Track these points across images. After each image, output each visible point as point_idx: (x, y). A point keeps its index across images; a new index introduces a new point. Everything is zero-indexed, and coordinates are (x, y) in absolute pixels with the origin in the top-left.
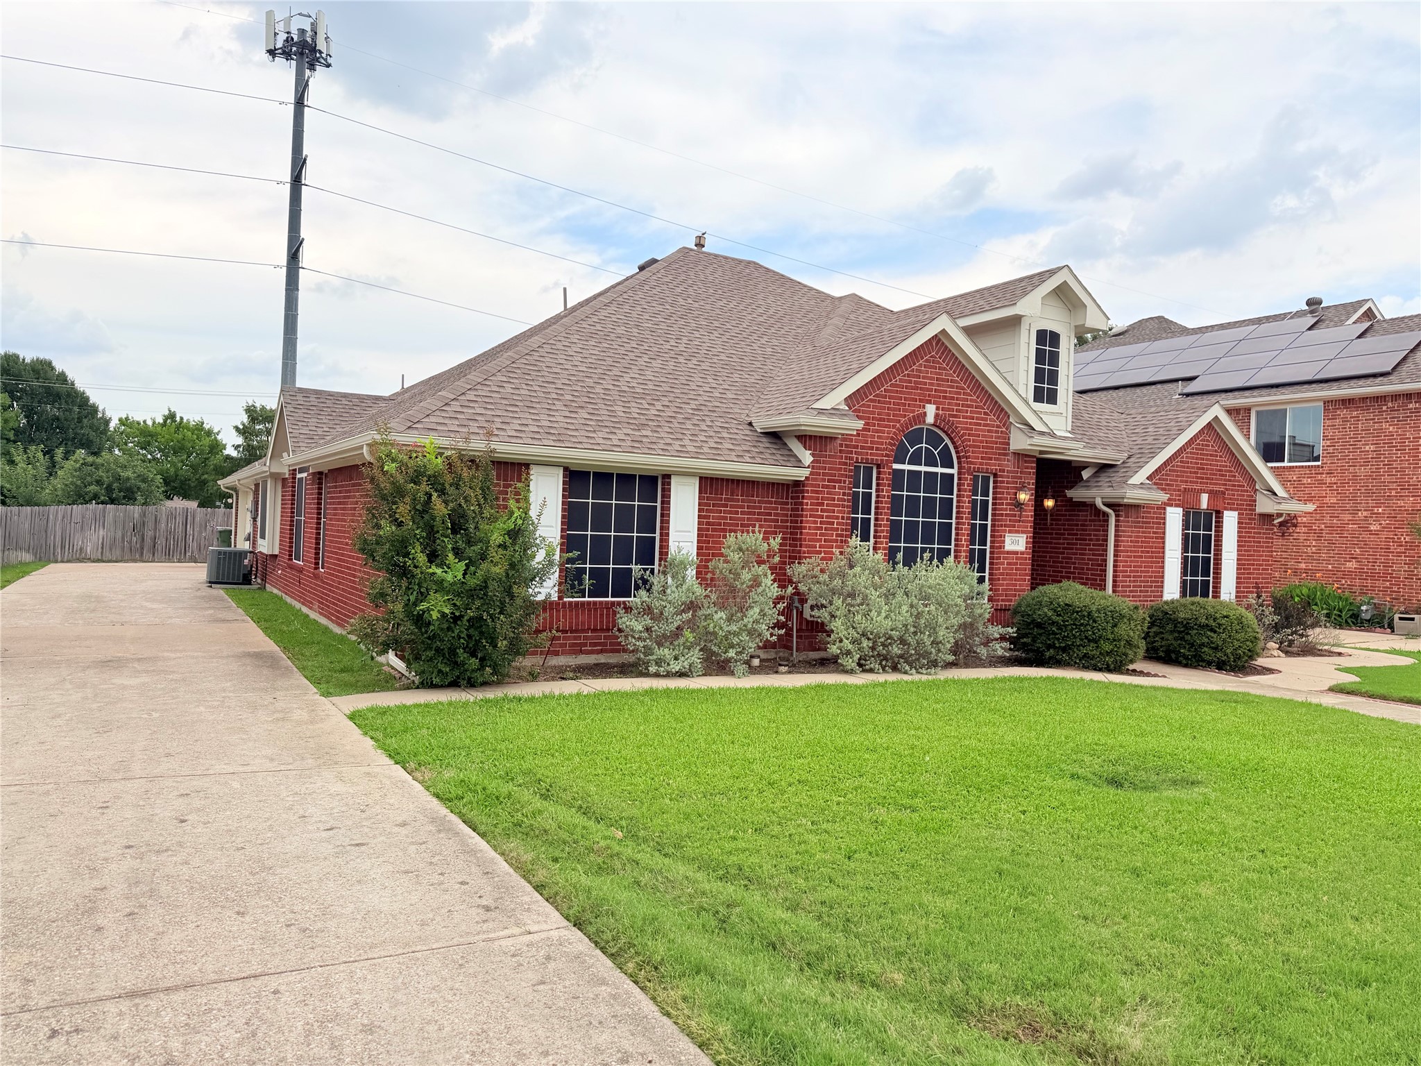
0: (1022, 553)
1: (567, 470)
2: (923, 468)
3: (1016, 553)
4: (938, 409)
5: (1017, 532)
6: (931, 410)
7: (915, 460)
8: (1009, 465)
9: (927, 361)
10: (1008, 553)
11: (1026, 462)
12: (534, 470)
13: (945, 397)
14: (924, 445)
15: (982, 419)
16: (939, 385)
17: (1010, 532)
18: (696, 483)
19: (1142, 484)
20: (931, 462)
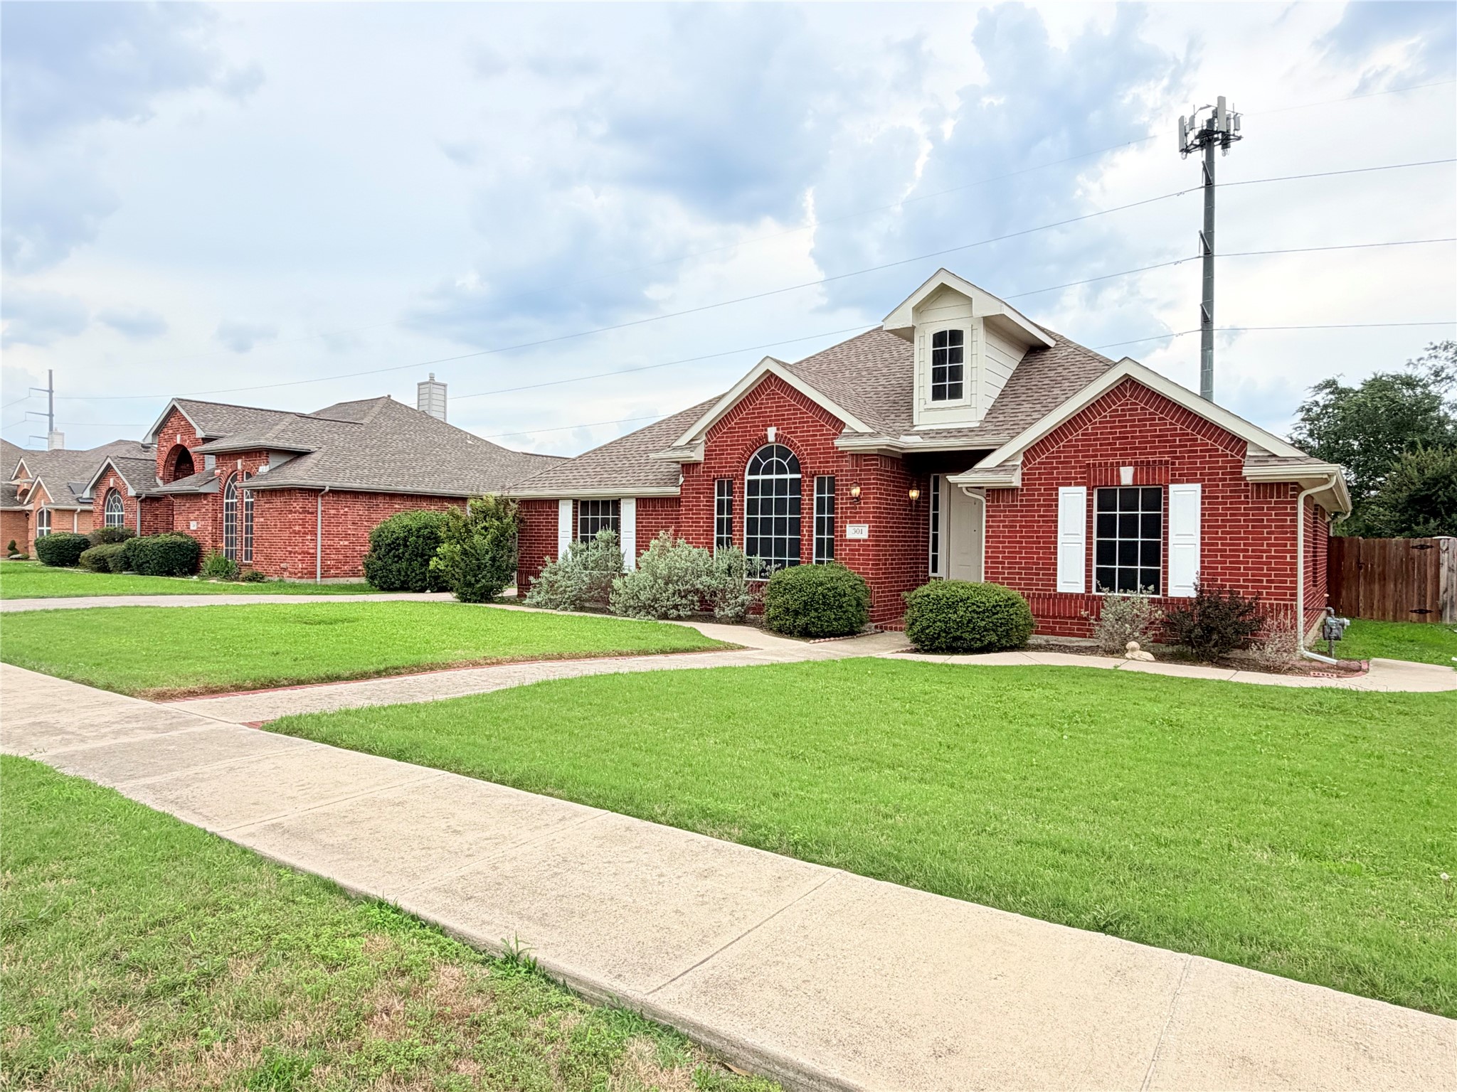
0: (864, 540)
1: (575, 501)
2: (774, 477)
3: (859, 541)
4: (778, 429)
5: (859, 522)
6: (771, 433)
7: (768, 470)
8: (847, 465)
9: (768, 395)
10: (850, 540)
11: (865, 460)
12: (560, 502)
13: (783, 420)
14: (775, 458)
15: (818, 431)
16: (777, 411)
17: (851, 522)
18: (634, 502)
19: (997, 466)
20: (781, 470)
